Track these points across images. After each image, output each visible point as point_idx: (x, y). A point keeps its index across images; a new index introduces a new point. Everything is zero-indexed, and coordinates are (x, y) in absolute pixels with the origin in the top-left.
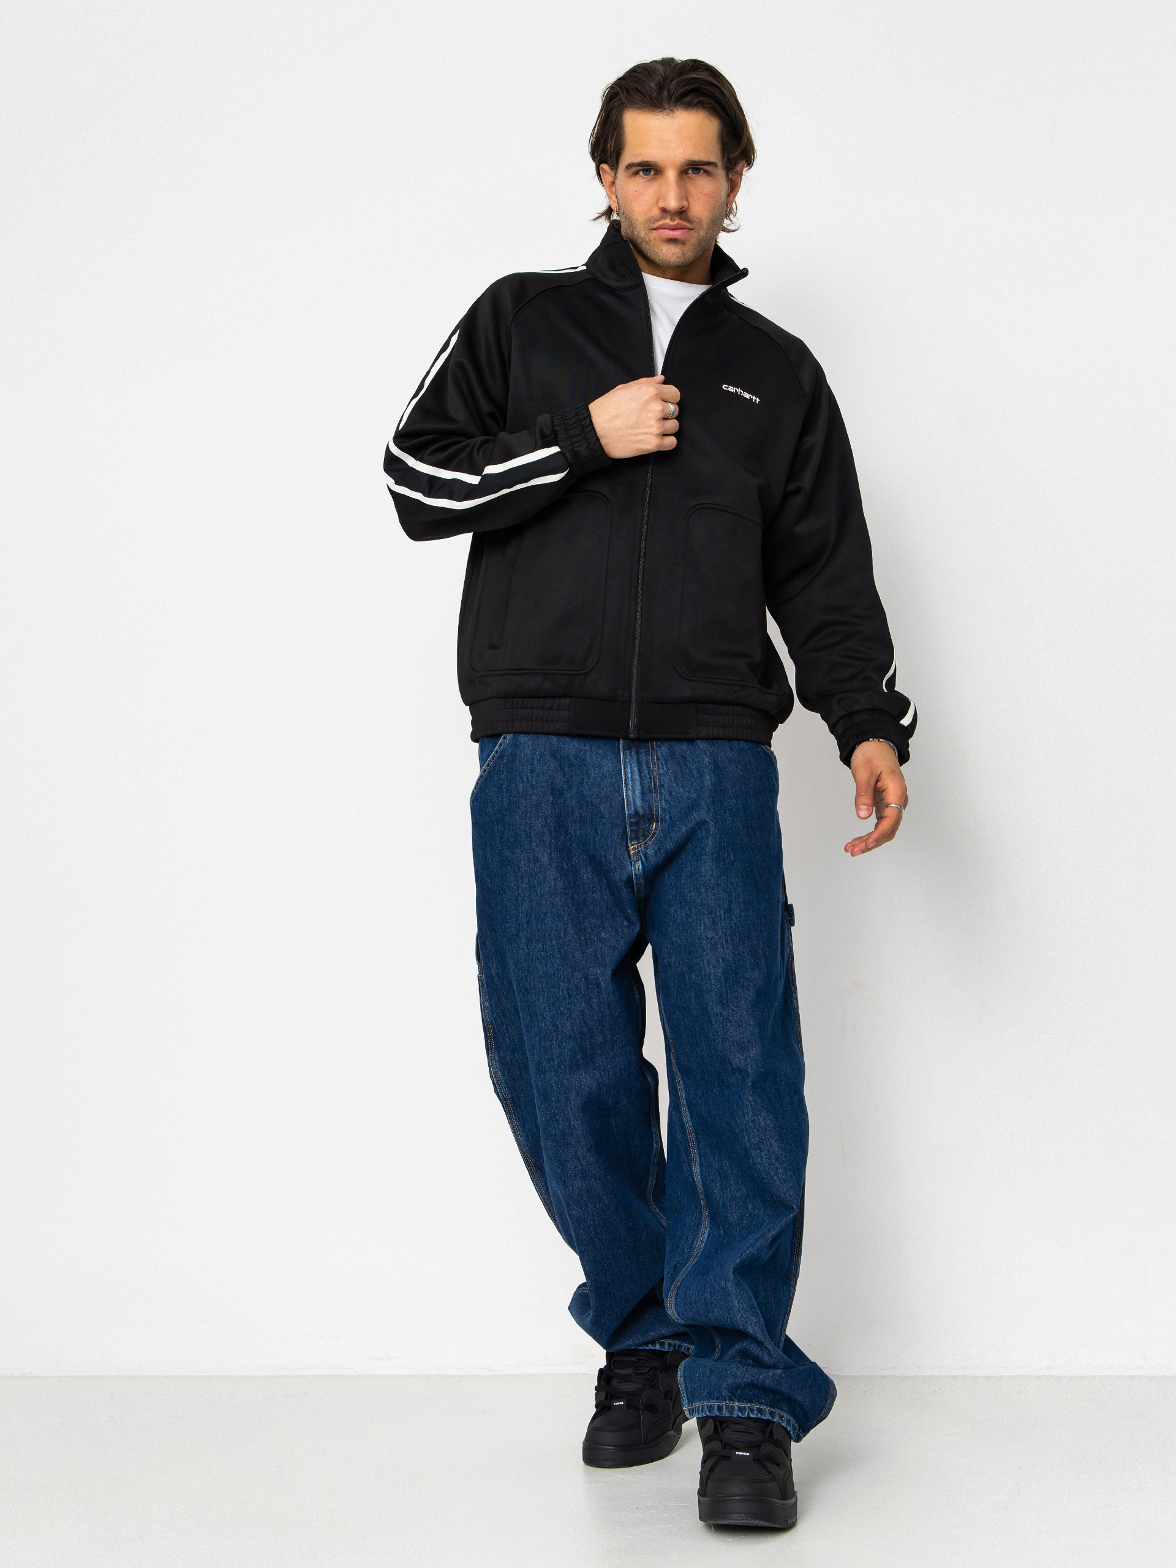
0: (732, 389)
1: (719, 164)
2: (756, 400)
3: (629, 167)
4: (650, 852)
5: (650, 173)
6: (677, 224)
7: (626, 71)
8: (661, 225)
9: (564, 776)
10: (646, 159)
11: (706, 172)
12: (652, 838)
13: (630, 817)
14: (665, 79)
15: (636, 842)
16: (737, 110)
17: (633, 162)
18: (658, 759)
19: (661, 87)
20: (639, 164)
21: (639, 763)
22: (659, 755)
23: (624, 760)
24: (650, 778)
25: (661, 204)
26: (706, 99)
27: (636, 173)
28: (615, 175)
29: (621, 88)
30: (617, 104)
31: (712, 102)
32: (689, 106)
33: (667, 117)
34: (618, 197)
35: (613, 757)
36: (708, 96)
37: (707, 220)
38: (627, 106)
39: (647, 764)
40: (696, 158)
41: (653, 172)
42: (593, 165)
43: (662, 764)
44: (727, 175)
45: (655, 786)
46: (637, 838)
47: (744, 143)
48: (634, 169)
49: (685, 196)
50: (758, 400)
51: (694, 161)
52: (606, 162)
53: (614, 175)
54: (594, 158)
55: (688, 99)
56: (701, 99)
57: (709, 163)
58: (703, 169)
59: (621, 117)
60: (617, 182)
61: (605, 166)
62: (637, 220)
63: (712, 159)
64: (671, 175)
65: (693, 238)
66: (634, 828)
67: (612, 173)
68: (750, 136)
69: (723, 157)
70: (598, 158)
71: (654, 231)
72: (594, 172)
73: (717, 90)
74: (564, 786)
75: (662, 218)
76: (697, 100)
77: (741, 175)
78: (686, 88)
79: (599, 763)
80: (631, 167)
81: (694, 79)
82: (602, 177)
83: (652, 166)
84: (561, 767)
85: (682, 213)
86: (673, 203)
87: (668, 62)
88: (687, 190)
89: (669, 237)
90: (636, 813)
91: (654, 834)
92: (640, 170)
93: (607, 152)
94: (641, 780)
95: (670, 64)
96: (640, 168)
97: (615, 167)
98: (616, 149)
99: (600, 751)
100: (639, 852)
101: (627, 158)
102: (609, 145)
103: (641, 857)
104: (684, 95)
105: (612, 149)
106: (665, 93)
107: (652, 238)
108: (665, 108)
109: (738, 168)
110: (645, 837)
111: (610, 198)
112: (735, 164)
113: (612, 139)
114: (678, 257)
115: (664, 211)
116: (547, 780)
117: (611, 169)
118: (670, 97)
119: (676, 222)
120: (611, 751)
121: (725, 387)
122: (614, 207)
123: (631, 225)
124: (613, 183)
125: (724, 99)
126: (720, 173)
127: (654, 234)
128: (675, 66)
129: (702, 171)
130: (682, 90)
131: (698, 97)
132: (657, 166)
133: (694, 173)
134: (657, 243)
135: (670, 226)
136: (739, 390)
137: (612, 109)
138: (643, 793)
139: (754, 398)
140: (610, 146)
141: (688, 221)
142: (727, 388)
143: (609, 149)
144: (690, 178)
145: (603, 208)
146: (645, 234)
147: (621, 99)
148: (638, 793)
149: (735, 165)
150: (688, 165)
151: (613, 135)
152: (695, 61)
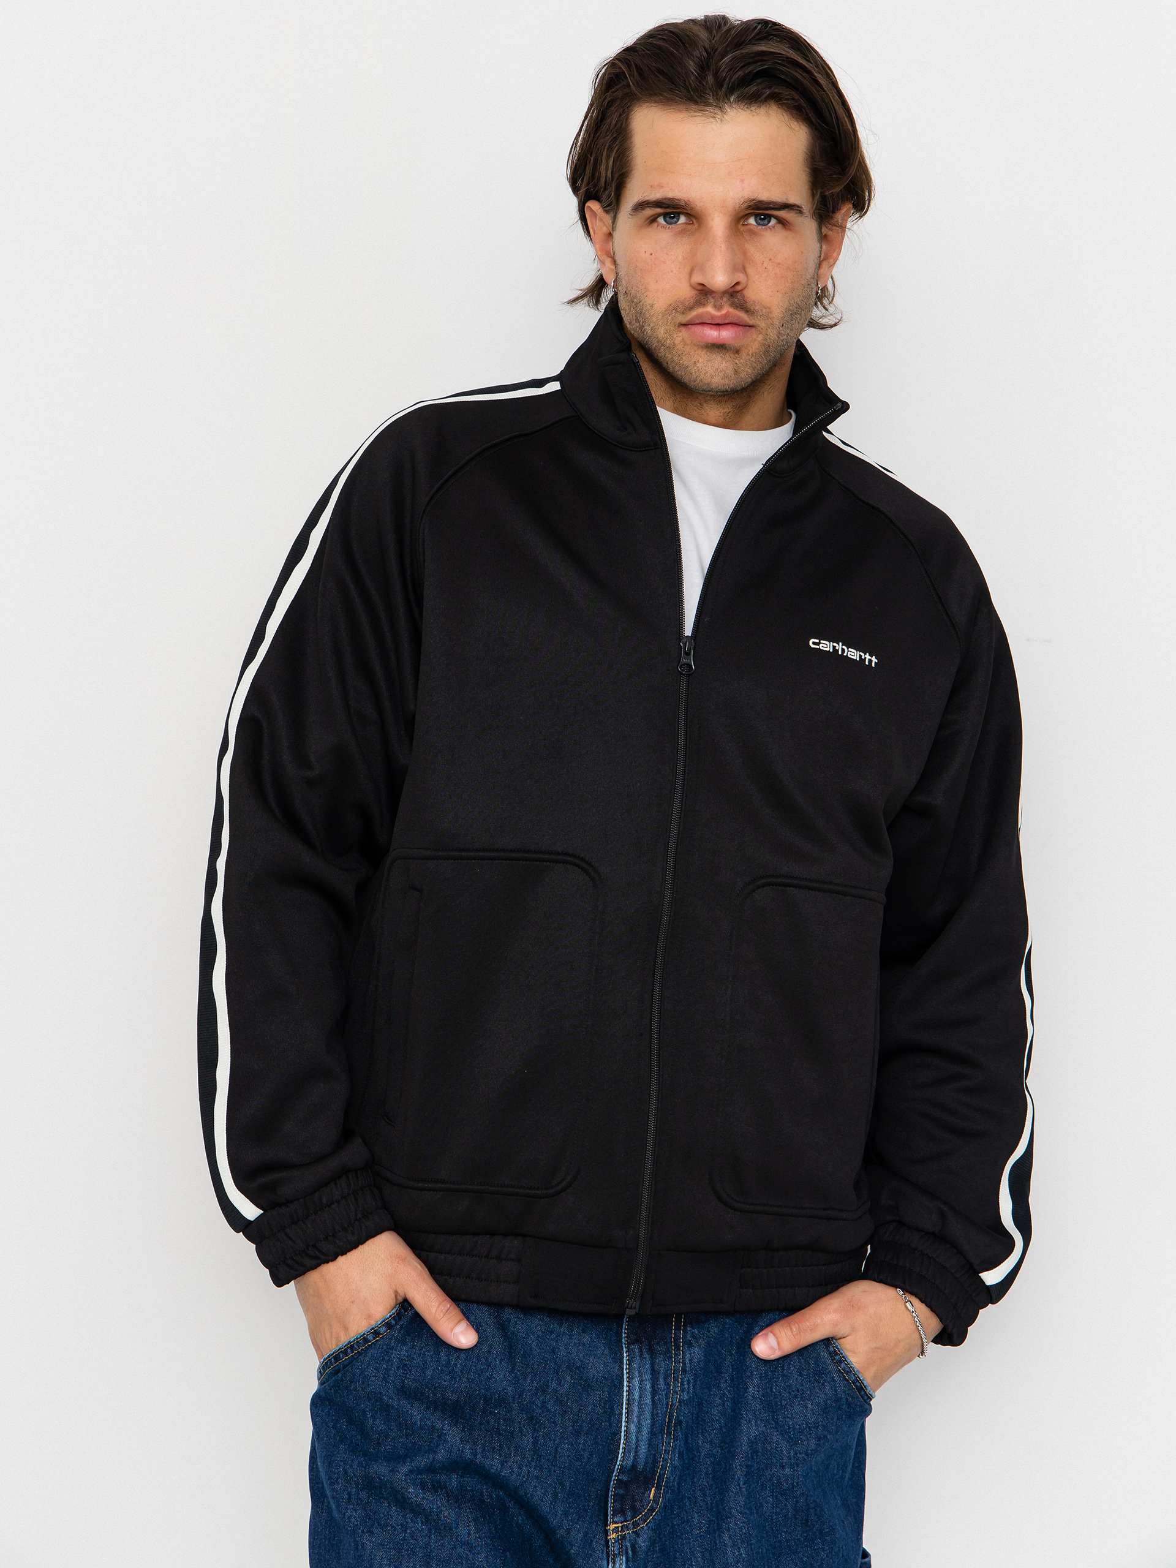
0: (826, 646)
1: (806, 207)
2: (870, 661)
3: (641, 206)
4: (642, 1543)
5: (678, 220)
6: (725, 316)
7: (638, 36)
8: (698, 316)
9: (512, 1371)
10: (670, 195)
11: (782, 222)
12: (646, 1517)
13: (622, 1470)
14: (710, 52)
15: (622, 1519)
16: (840, 111)
17: (647, 198)
18: (684, 1371)
19: (704, 67)
20: (658, 204)
21: (654, 1373)
22: (687, 1362)
23: (630, 1364)
24: (667, 1404)
25: (697, 278)
26: (786, 92)
27: (653, 220)
28: (613, 223)
29: (629, 66)
30: (620, 94)
31: (797, 97)
32: (753, 99)
33: (712, 120)
34: (618, 262)
35: (606, 1352)
36: (789, 85)
37: (779, 311)
38: (638, 99)
39: (667, 1377)
40: (764, 196)
41: (683, 219)
42: (573, 202)
43: (689, 1382)
44: (820, 228)
45: (670, 1420)
46: (622, 1512)
47: (852, 171)
48: (650, 212)
49: (740, 266)
50: (874, 660)
51: (760, 202)
52: (597, 199)
53: (610, 222)
54: (575, 189)
55: (753, 88)
56: (776, 90)
57: (786, 206)
58: (776, 218)
59: (627, 118)
60: (617, 235)
61: (593, 205)
62: (652, 306)
63: (793, 200)
64: (718, 224)
65: (753, 343)
66: (621, 1491)
67: (608, 219)
68: (862, 157)
69: (813, 195)
70: (583, 190)
71: (683, 329)
72: (576, 216)
73: (804, 74)
74: (509, 1389)
75: (699, 303)
76: (768, 92)
77: (843, 228)
78: (750, 69)
79: (581, 1361)
80: (643, 209)
81: (764, 53)
82: (589, 222)
83: (682, 207)
84: (510, 1353)
85: (734, 294)
86: (720, 279)
87: (716, 25)
88: (744, 253)
89: (710, 341)
90: (634, 1466)
91: (652, 1510)
92: (659, 215)
93: (599, 179)
94: (653, 1409)
95: (720, 26)
96: (659, 210)
97: (613, 206)
98: (616, 176)
99: (586, 1339)
100: (624, 1537)
101: (636, 191)
102: (603, 167)
103: (627, 1549)
104: (744, 82)
105: (609, 175)
106: (710, 79)
107: (678, 340)
108: (708, 105)
109: (839, 216)
110: (635, 1512)
111: (602, 262)
112: (835, 209)
113: (608, 157)
114: (726, 377)
115: (704, 292)
116: (482, 1371)
117: (607, 212)
118: (719, 84)
119: (724, 312)
120: (605, 1339)
121: (814, 643)
122: (610, 279)
123: (640, 314)
124: (610, 235)
125: (818, 91)
126: (808, 226)
127: (683, 334)
128: (729, 30)
129: (773, 222)
130: (741, 73)
131: (769, 87)
132: (692, 209)
133: (759, 224)
134: (688, 349)
135: (713, 317)
136: (839, 647)
137: (611, 103)
138: (652, 1433)
139: (868, 657)
140: (606, 170)
141: (747, 310)
142: (818, 644)
143: (603, 174)
144: (752, 233)
145: (588, 280)
146: (666, 332)
147: (629, 86)
148: (645, 1431)
149: (834, 212)
150: (749, 207)
151: (610, 149)
152: (765, 23)
